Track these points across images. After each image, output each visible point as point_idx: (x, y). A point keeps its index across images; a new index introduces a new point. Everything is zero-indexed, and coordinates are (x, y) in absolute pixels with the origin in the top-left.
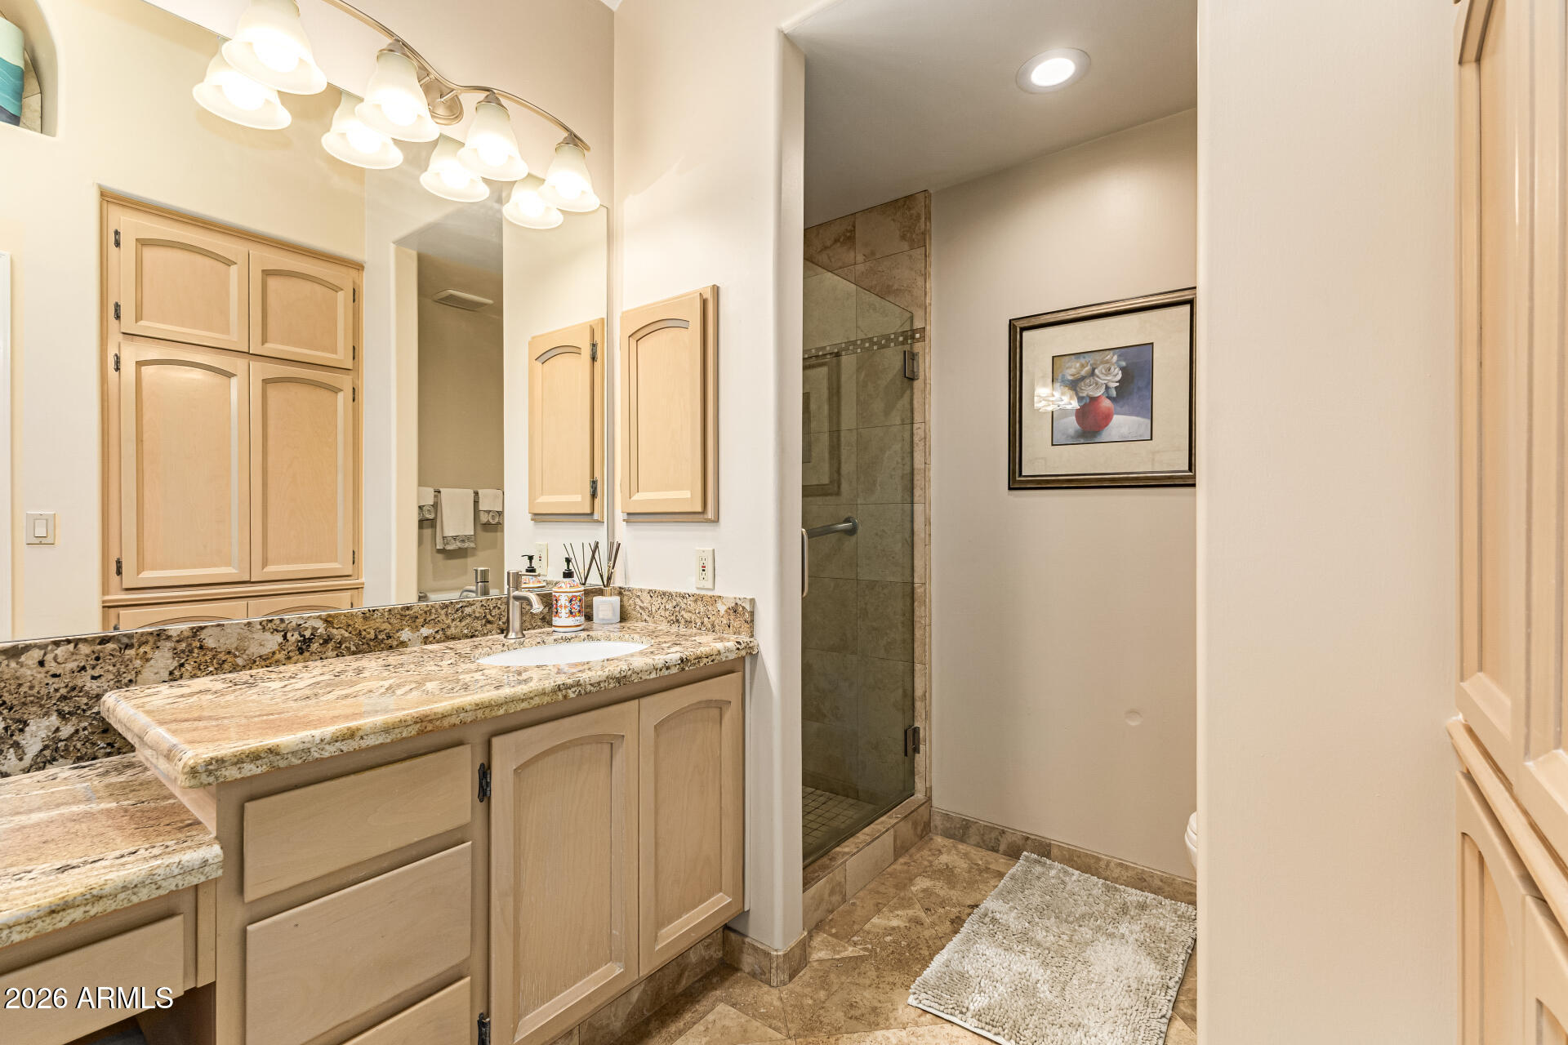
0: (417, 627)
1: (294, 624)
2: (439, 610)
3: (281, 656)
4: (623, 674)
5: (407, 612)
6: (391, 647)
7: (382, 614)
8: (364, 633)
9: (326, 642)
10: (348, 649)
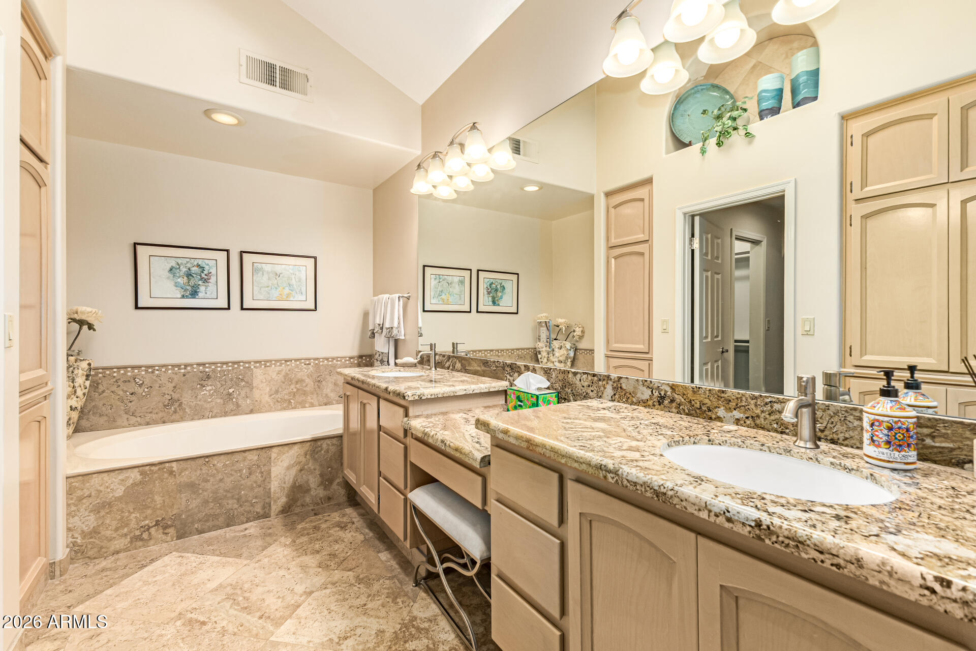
0: (730, 408)
1: (656, 385)
2: (749, 400)
3: (650, 403)
4: (662, 490)
5: (723, 395)
6: (711, 418)
7: (705, 392)
8: (693, 402)
9: (672, 401)
10: (684, 410)
